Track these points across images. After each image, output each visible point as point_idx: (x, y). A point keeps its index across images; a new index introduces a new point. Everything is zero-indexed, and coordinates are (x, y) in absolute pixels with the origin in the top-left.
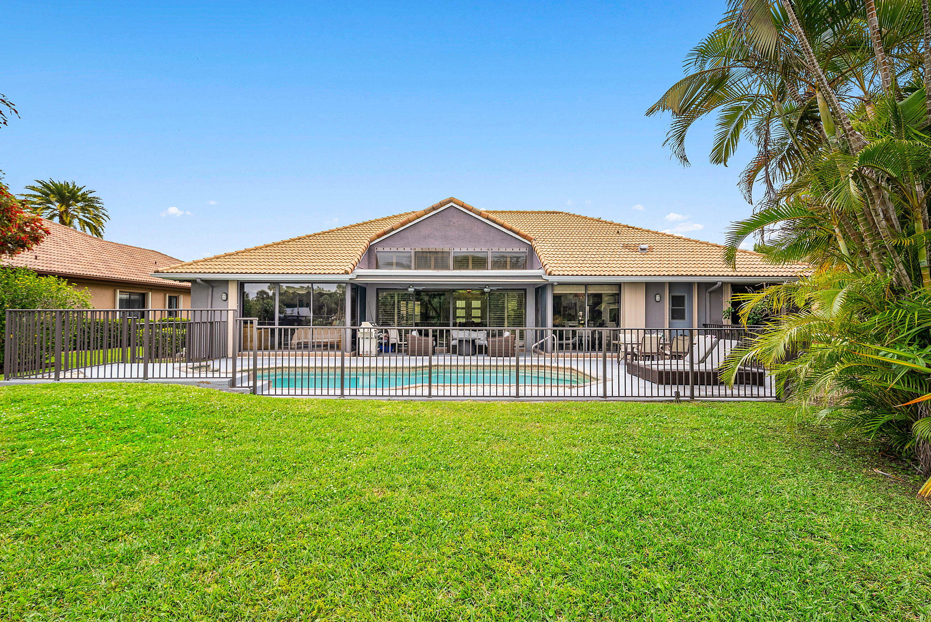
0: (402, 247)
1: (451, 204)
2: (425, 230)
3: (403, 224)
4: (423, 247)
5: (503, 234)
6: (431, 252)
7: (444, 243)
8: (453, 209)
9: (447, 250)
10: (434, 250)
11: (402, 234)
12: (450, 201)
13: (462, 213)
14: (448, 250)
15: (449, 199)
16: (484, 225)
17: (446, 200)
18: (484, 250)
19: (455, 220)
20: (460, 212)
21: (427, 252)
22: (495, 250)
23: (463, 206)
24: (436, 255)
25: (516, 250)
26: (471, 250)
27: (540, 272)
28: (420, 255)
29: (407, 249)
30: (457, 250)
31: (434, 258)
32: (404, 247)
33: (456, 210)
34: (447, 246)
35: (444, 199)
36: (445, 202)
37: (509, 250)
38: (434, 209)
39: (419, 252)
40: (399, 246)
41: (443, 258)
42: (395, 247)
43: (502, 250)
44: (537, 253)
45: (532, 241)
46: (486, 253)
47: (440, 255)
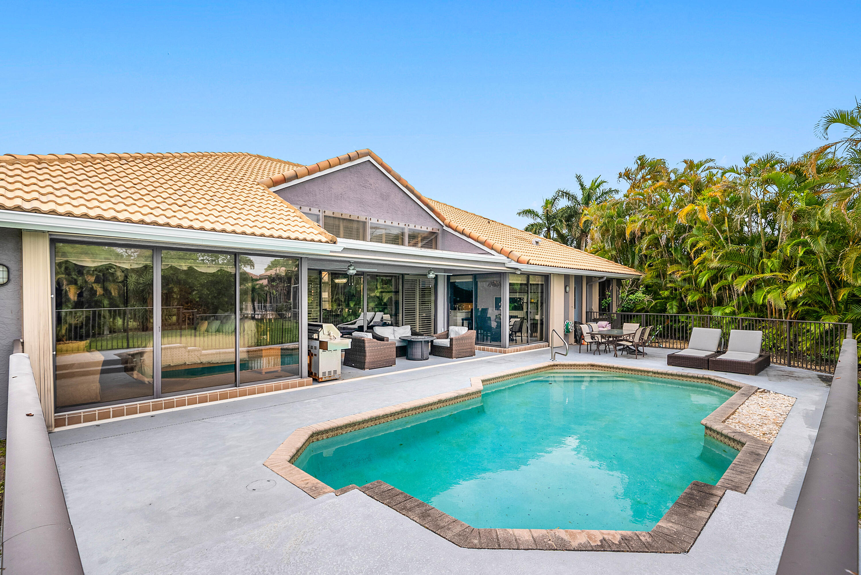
0: (307, 206)
1: (368, 158)
2: (337, 187)
3: (310, 173)
4: (335, 211)
5: (419, 208)
6: (344, 219)
7: (360, 209)
8: (370, 165)
9: (362, 219)
10: (349, 218)
11: (307, 186)
12: (368, 154)
13: (379, 173)
14: (365, 220)
15: (367, 151)
16: (401, 194)
17: (363, 151)
18: (402, 225)
19: (371, 181)
20: (377, 171)
21: (339, 218)
22: (412, 226)
23: (382, 165)
24: (349, 225)
25: (430, 230)
26: (388, 223)
27: (502, 258)
28: (331, 221)
29: (315, 211)
30: (374, 221)
31: (346, 228)
32: (310, 206)
33: (373, 168)
34: (363, 213)
35: (362, 149)
36: (361, 154)
37: (424, 229)
38: (350, 159)
39: (330, 217)
40: (304, 204)
41: (358, 229)
42: (297, 204)
43: (418, 228)
44: (469, 237)
45: (447, 221)
46: (403, 229)
47: (355, 225)
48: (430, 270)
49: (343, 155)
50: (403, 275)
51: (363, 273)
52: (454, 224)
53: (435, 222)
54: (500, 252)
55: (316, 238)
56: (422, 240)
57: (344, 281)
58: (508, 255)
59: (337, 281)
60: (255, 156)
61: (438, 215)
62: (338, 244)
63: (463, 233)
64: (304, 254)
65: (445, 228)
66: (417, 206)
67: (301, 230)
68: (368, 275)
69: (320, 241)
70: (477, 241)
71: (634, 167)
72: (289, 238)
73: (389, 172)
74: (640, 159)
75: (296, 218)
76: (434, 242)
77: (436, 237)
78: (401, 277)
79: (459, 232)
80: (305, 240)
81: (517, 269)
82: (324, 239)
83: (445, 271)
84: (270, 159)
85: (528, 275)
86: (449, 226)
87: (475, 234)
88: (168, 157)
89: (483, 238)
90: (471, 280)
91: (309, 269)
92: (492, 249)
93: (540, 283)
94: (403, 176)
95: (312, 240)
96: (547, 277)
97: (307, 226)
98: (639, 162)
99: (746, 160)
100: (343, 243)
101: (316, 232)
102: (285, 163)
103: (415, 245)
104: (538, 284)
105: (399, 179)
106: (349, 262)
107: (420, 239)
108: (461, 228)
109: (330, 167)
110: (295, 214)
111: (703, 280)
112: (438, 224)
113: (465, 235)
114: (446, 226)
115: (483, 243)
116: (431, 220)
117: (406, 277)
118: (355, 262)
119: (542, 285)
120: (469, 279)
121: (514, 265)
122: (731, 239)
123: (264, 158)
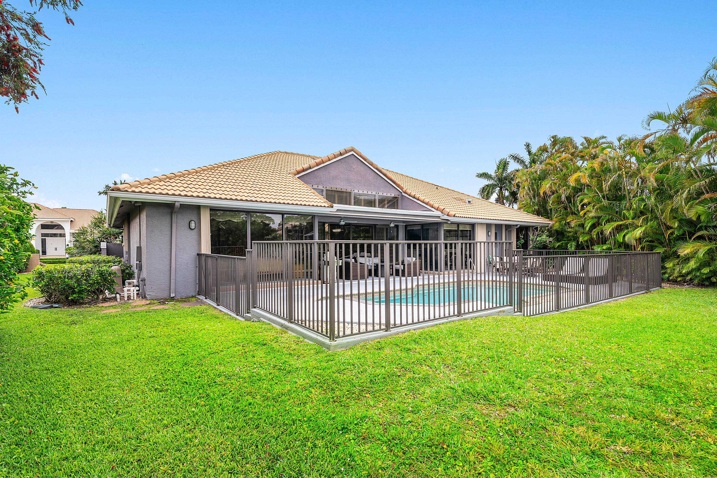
0: (316, 184)
1: (352, 153)
2: (334, 172)
3: (317, 165)
4: (333, 186)
5: (385, 182)
6: (338, 191)
7: (347, 184)
8: (353, 157)
10: (340, 190)
11: (316, 172)
12: (352, 150)
13: (359, 161)
14: (350, 191)
15: (351, 148)
16: (373, 173)
17: (349, 149)
18: (374, 193)
19: (354, 167)
20: (358, 160)
21: (335, 191)
22: (381, 194)
23: (361, 156)
24: (341, 194)
25: (393, 195)
26: (365, 192)
27: (438, 213)
28: (330, 193)
29: (321, 187)
30: (356, 191)
31: (339, 196)
32: (318, 184)
33: (355, 158)
34: (349, 187)
35: (347, 147)
36: (348, 150)
37: (389, 195)
38: (341, 154)
39: (329, 190)
40: (314, 183)
41: (346, 197)
42: (311, 184)
43: (385, 194)
44: (418, 199)
45: (404, 189)
46: (375, 195)
47: (344, 195)
48: (391, 221)
49: (336, 152)
50: (375, 225)
51: (349, 224)
52: (409, 191)
53: (396, 190)
54: (437, 209)
55: (323, 205)
56: (388, 203)
57: (339, 230)
58: (442, 211)
59: (334, 231)
60: (284, 153)
61: (398, 185)
62: (334, 208)
63: (414, 197)
64: (316, 213)
65: (403, 194)
66: (384, 180)
67: (315, 201)
68: (353, 225)
69: (325, 206)
70: (423, 202)
71: (548, 143)
72: (309, 205)
73: (365, 160)
74: (553, 138)
75: (311, 194)
76: (396, 203)
77: (397, 200)
78: (374, 227)
79: (412, 197)
80: (317, 206)
81: (448, 220)
82: (327, 205)
83: (404, 222)
84: (292, 154)
85: (458, 224)
86: (405, 193)
87: (422, 198)
88: (243, 161)
89: (427, 200)
90: (420, 228)
91: (319, 222)
92: (432, 207)
93: (468, 229)
94: (374, 162)
95: (321, 206)
96: (473, 225)
97: (318, 198)
98: (552, 140)
99: (620, 139)
100: (337, 206)
101: (322, 201)
102: (301, 155)
103: (383, 207)
104: (467, 231)
105: (372, 164)
106: (341, 217)
107: (386, 202)
108: (413, 194)
109: (329, 160)
110: (311, 191)
111: (588, 226)
112: (398, 192)
113: (416, 199)
114: (404, 193)
115: (427, 204)
116: (394, 189)
117: (377, 226)
118: (344, 217)
119: (470, 231)
120: (419, 228)
121: (446, 217)
122: (607, 197)
123: (289, 153)
